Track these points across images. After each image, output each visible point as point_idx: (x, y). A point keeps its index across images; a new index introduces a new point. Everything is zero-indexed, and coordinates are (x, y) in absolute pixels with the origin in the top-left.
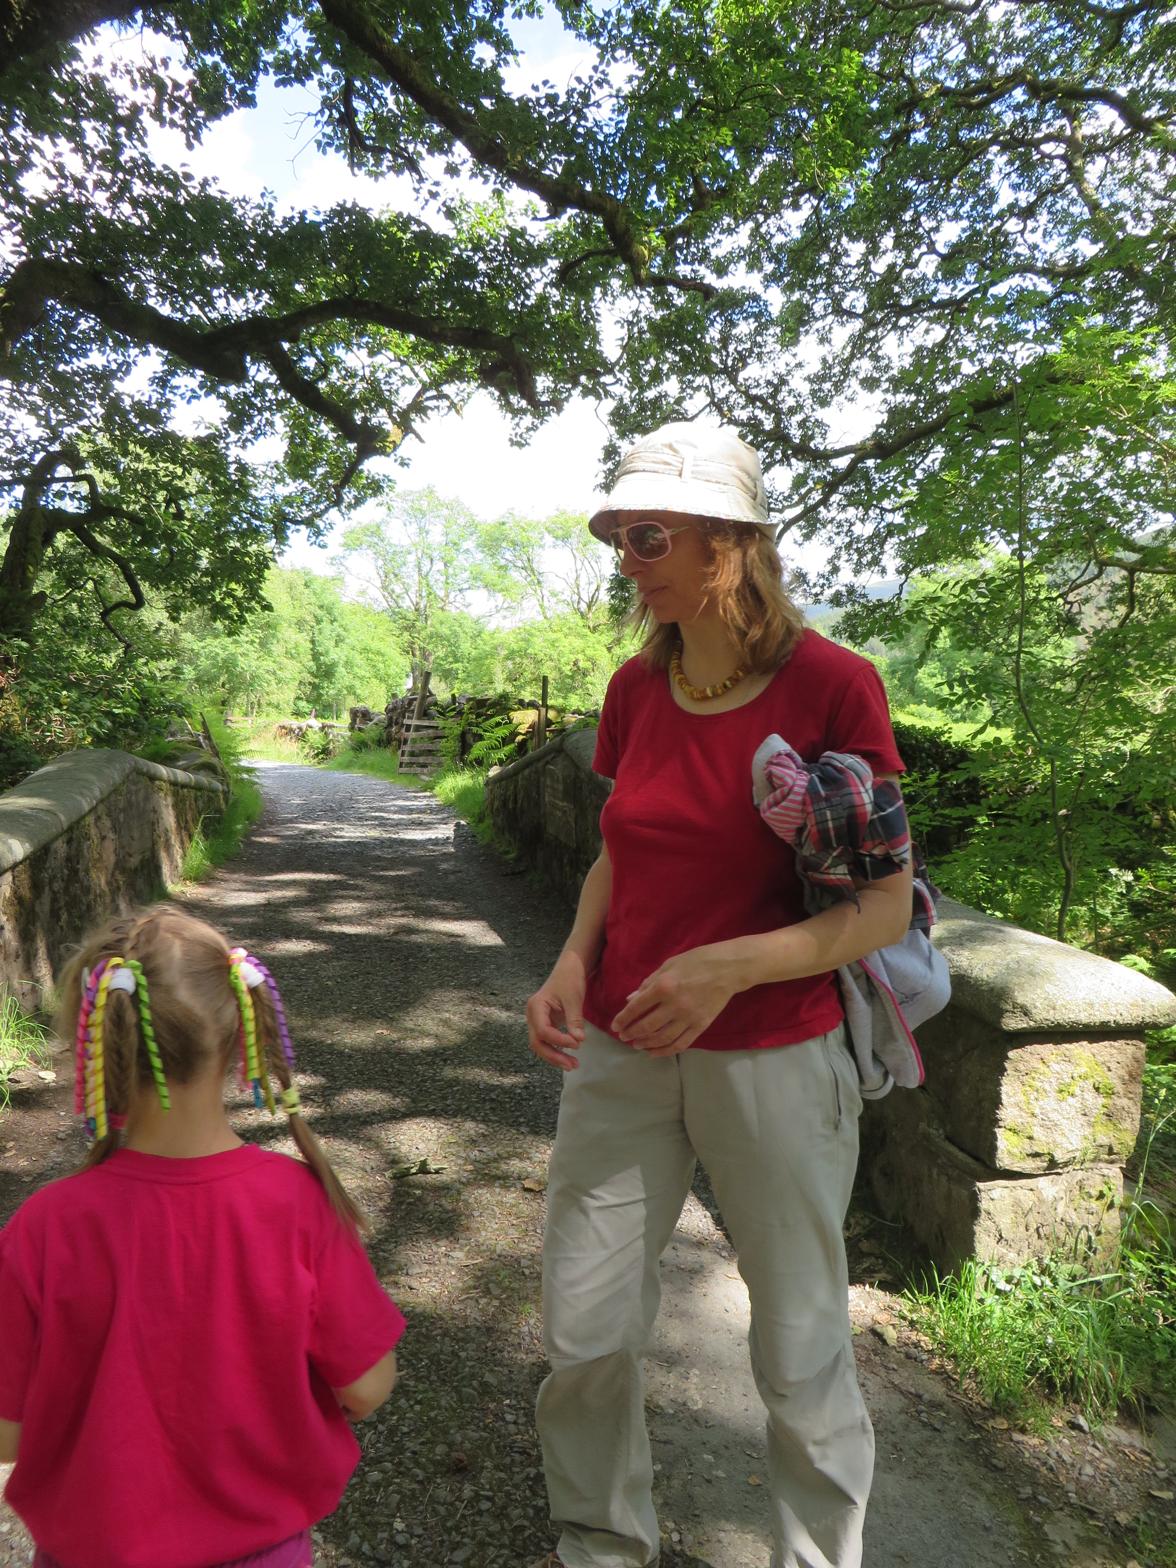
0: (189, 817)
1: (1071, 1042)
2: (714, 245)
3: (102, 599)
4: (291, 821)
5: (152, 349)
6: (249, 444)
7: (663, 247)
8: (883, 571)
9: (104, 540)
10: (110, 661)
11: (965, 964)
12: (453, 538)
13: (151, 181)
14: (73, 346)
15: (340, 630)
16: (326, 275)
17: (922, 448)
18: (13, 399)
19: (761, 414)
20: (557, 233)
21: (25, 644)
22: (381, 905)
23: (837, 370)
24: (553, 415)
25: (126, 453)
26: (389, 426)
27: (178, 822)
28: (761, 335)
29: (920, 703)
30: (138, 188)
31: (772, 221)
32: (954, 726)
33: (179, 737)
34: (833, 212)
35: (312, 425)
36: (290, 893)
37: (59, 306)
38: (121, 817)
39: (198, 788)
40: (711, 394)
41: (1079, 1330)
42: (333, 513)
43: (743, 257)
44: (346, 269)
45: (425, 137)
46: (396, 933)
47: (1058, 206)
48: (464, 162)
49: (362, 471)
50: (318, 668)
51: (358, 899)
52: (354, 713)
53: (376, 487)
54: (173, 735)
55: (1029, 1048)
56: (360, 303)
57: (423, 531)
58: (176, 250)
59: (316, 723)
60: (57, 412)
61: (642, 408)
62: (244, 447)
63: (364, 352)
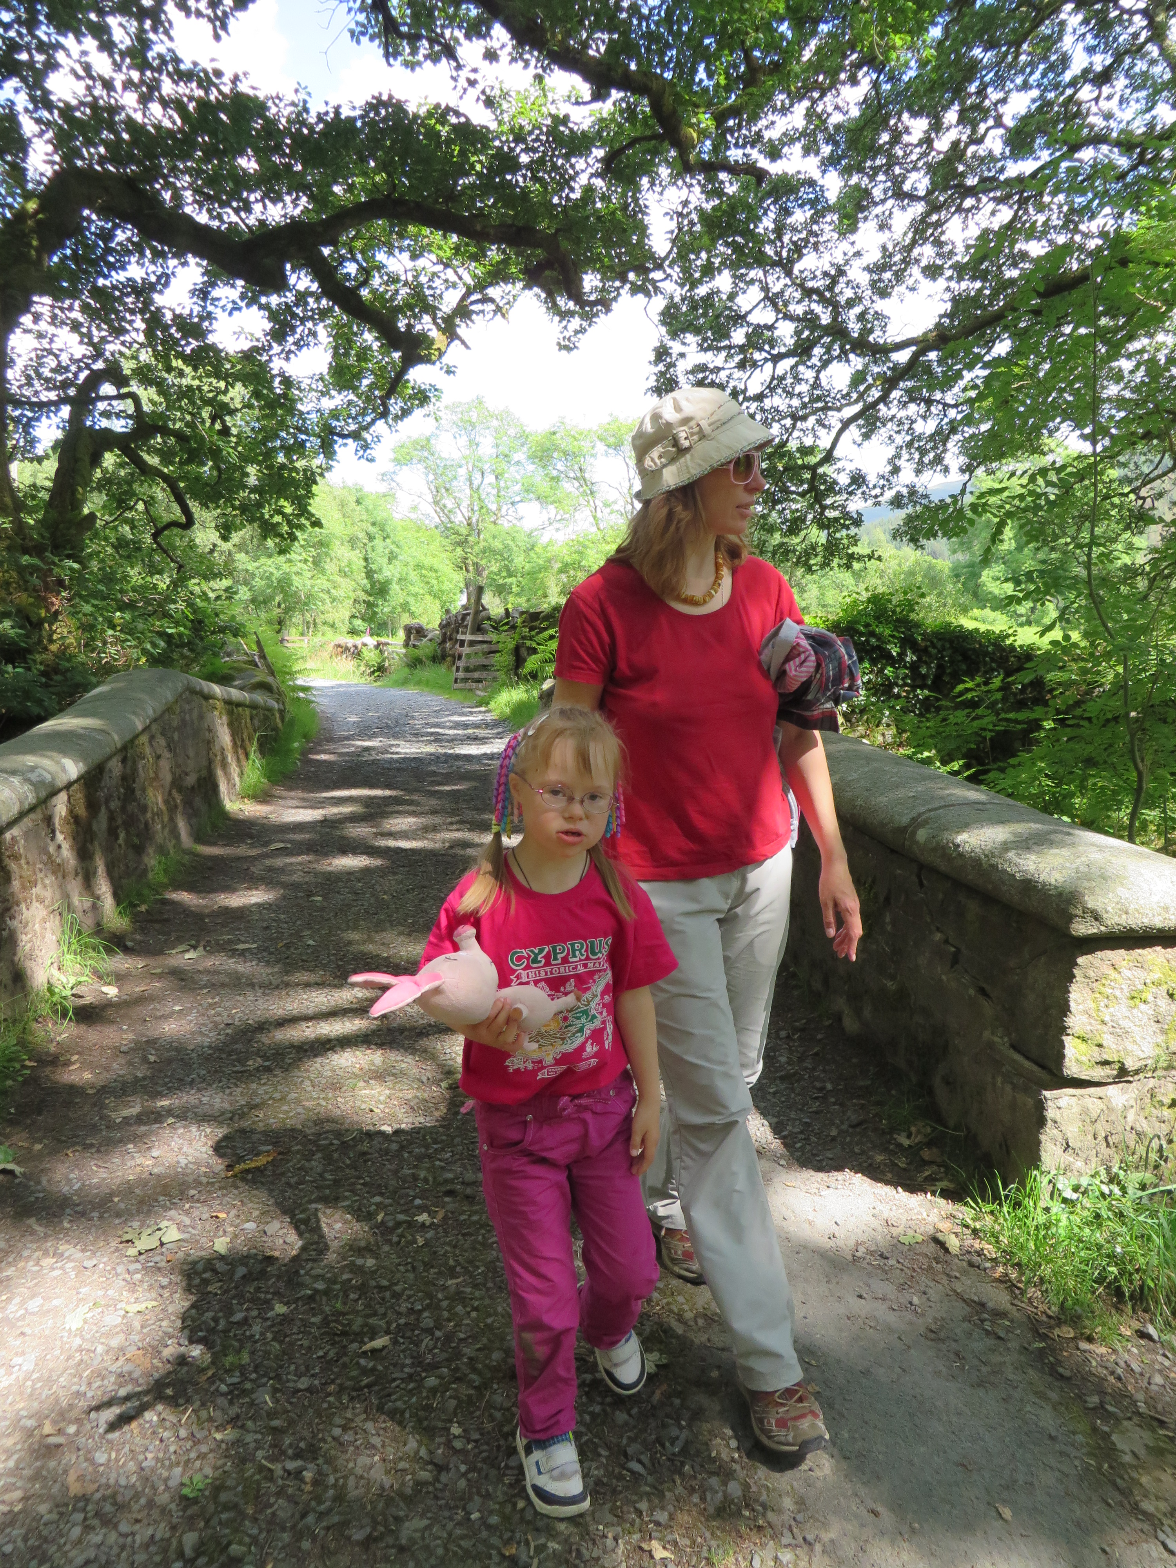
0: (245, 736)
1: (1144, 947)
2: (767, 127)
3: (152, 520)
4: (347, 738)
5: (190, 257)
6: (292, 356)
7: (713, 129)
8: (946, 470)
9: (153, 460)
10: (163, 582)
11: (1032, 868)
12: (504, 449)
13: (180, 79)
14: (111, 259)
15: (393, 547)
16: (365, 174)
17: (987, 337)
18: (54, 317)
19: (817, 308)
20: (602, 120)
21: (76, 566)
22: (437, 820)
23: (897, 258)
24: (602, 316)
25: (169, 369)
26: (434, 333)
27: (234, 740)
28: (816, 222)
29: (983, 608)
30: (167, 87)
31: (828, 98)
32: (1019, 629)
33: (235, 657)
34: (893, 85)
35: (356, 334)
36: (346, 809)
37: (94, 217)
38: (176, 736)
39: (253, 706)
40: (765, 289)
41: (1149, 1239)
42: (380, 425)
43: (799, 139)
44: (383, 166)
45: (462, 21)
46: (451, 847)
47: (1137, 69)
48: (503, 46)
49: (408, 381)
50: (372, 587)
51: (414, 814)
52: (408, 630)
53: (422, 397)
54: (229, 655)
55: (1099, 954)
56: (400, 202)
57: (473, 444)
58: (210, 153)
59: (371, 641)
60: (99, 328)
61: (694, 307)
62: (287, 359)
63: (406, 255)
